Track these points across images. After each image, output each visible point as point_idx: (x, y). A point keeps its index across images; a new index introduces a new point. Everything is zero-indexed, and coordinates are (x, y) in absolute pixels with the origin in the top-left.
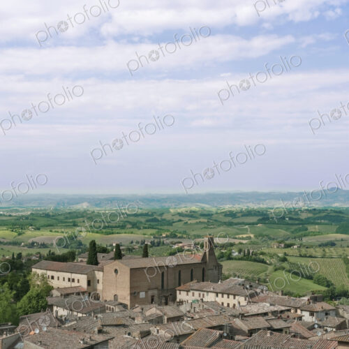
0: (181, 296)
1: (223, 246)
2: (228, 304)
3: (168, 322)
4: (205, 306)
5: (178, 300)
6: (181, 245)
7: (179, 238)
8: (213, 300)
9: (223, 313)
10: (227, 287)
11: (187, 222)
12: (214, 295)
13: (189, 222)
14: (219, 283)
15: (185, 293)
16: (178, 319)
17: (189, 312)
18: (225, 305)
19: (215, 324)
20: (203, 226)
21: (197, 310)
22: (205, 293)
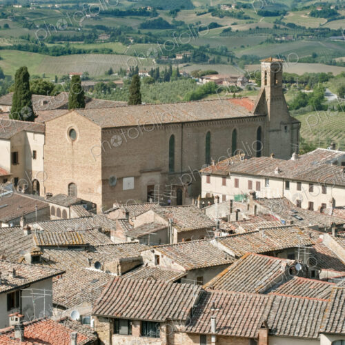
0: (210, 186)
1: (306, 81)
2: (311, 204)
3: (179, 239)
4: (260, 208)
5: (204, 195)
6: (214, 78)
7: (213, 62)
8: (279, 195)
9: (299, 224)
10: (308, 168)
11: (229, 30)
12: (281, 184)
13: (234, 28)
14: (293, 158)
15: (220, 179)
16: (202, 234)
17: (225, 220)
18: (305, 206)
19: (278, 245)
20: (264, 37)
21: (243, 215)
22: (262, 181)
